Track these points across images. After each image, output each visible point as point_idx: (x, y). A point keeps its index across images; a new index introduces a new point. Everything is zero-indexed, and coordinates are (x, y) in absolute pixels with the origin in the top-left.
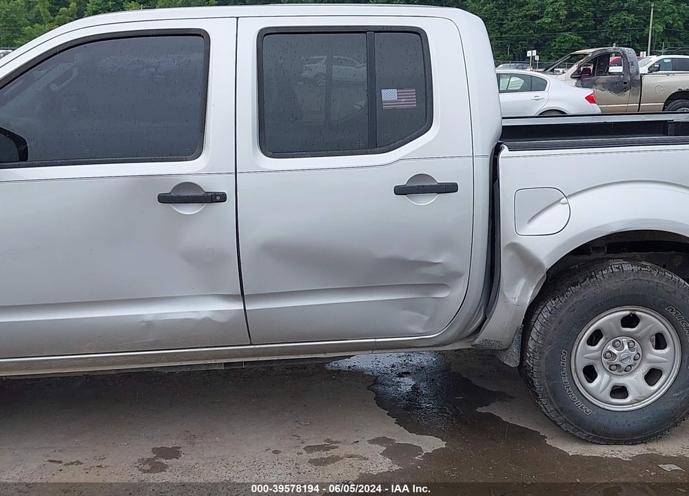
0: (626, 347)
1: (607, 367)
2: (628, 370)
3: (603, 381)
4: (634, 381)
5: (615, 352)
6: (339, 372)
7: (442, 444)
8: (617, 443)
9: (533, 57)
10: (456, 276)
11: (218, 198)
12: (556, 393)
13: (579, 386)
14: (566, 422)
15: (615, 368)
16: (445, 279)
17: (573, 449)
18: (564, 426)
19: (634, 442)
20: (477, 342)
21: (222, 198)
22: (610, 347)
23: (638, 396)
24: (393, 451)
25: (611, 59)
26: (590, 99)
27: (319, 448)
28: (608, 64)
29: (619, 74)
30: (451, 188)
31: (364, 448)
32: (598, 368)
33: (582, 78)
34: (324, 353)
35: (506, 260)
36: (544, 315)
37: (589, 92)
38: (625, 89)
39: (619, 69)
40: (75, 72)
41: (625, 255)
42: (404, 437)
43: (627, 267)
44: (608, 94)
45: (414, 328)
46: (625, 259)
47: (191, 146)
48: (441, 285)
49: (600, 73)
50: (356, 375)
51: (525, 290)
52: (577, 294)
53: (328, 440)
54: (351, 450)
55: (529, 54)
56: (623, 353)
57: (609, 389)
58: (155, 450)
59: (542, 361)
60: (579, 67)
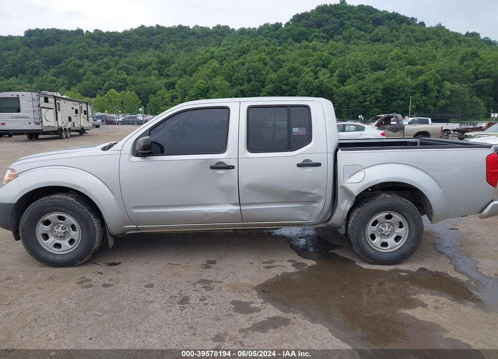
0: (387, 227)
1: (380, 235)
2: (388, 236)
3: (378, 240)
4: (390, 241)
5: (383, 229)
6: (276, 236)
7: (315, 263)
8: (383, 264)
9: (361, 118)
10: (320, 198)
11: (231, 167)
12: (359, 244)
13: (368, 242)
14: (363, 255)
15: (383, 235)
16: (316, 200)
17: (366, 266)
18: (362, 257)
19: (390, 264)
20: (329, 224)
21: (233, 167)
22: (381, 227)
23: (392, 246)
24: (296, 264)
25: (392, 119)
26: (383, 134)
27: (268, 263)
28: (390, 121)
29: (395, 124)
30: (319, 165)
31: (285, 263)
32: (376, 235)
33: (379, 126)
34: (270, 226)
35: (340, 192)
36: (355, 214)
37: (382, 132)
38: (397, 131)
39: (395, 123)
40: (181, 123)
41: (387, 192)
42: (300, 260)
43: (388, 196)
44: (390, 133)
45: (304, 218)
46: (387, 193)
47: (222, 149)
48: (314, 201)
49: (387, 124)
50: (282, 237)
51: (347, 204)
52: (368, 206)
53: (271, 260)
54: (280, 264)
55: (359, 117)
56: (386, 229)
57: (380, 243)
58: (207, 261)
59: (354, 232)
60: (378, 122)
